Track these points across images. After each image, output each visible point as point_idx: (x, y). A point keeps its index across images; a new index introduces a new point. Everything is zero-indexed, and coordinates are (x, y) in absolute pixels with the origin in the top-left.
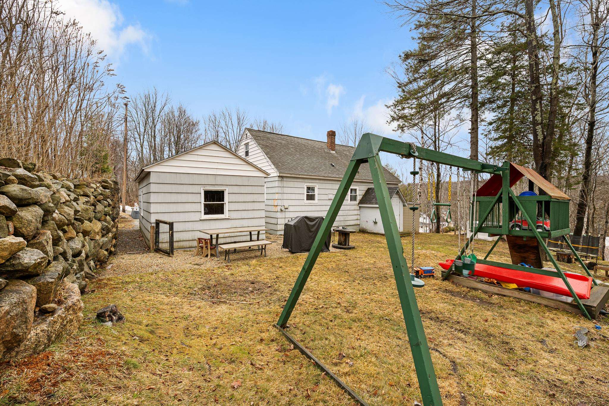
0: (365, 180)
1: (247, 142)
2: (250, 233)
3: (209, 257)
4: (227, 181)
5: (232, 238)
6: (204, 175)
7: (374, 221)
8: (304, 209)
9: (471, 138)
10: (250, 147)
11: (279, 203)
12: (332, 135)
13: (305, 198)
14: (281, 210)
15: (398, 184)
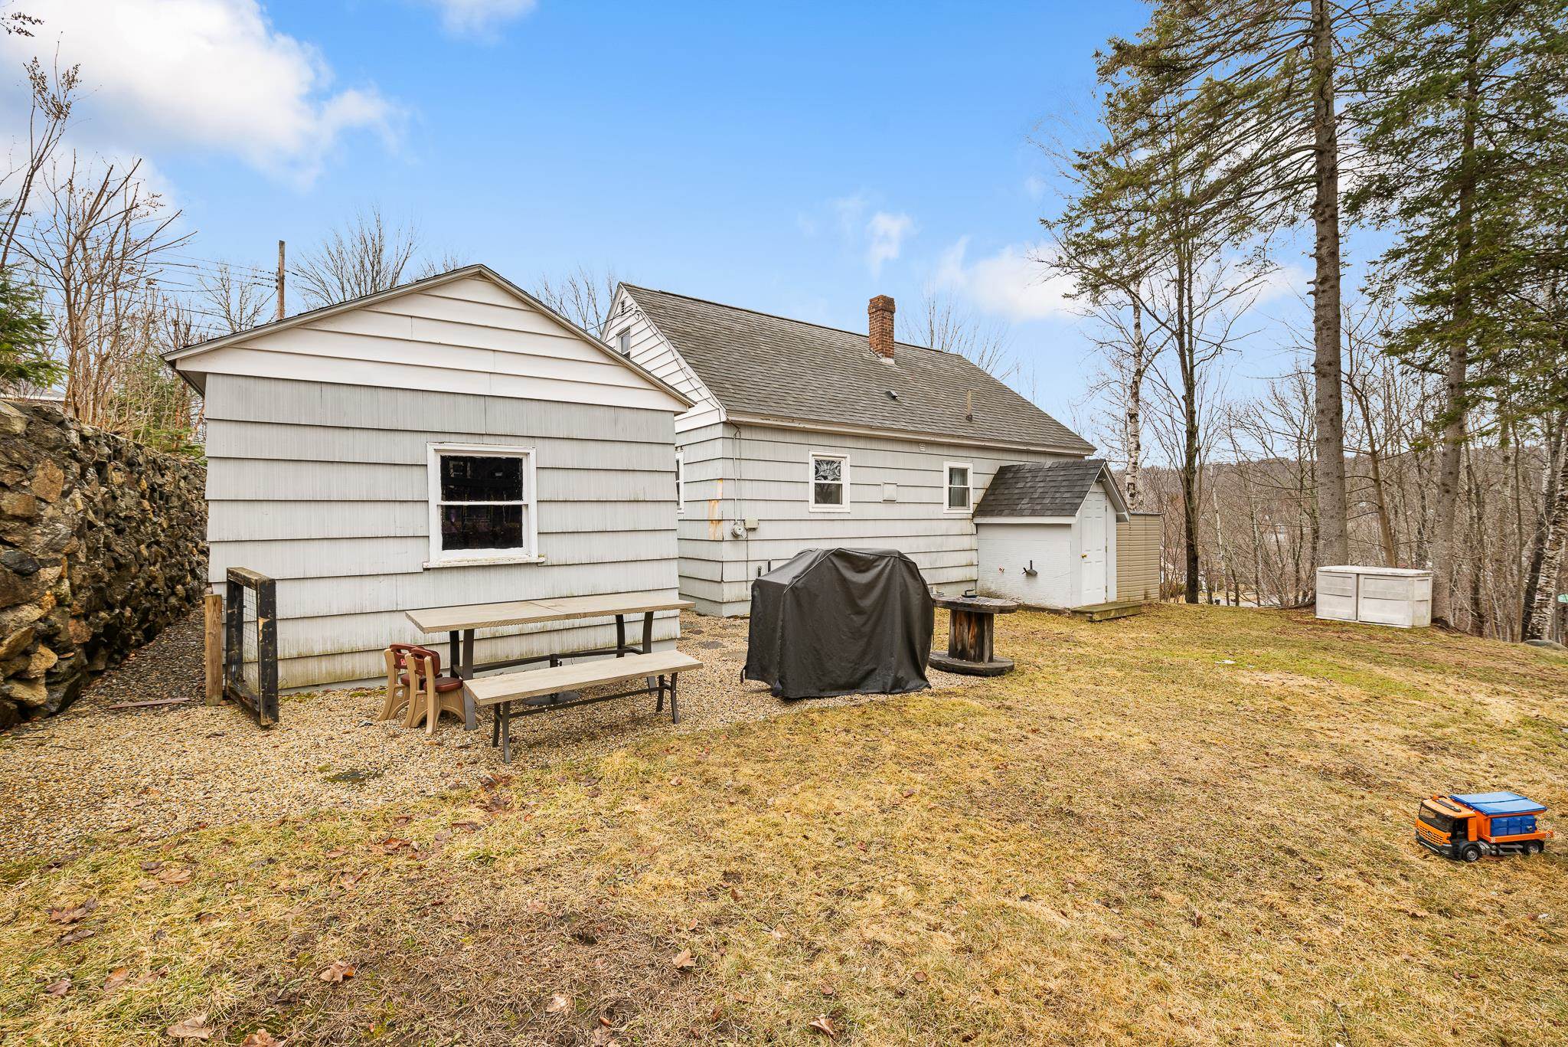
0: (991, 440)
1: (625, 325)
2: (620, 620)
3: (429, 728)
4: (534, 421)
5: (555, 637)
6: (438, 396)
7: (1028, 569)
8: (806, 530)
9: (1317, 308)
10: (633, 341)
11: (728, 510)
12: (883, 308)
13: (812, 497)
14: (735, 536)
15: (1083, 457)
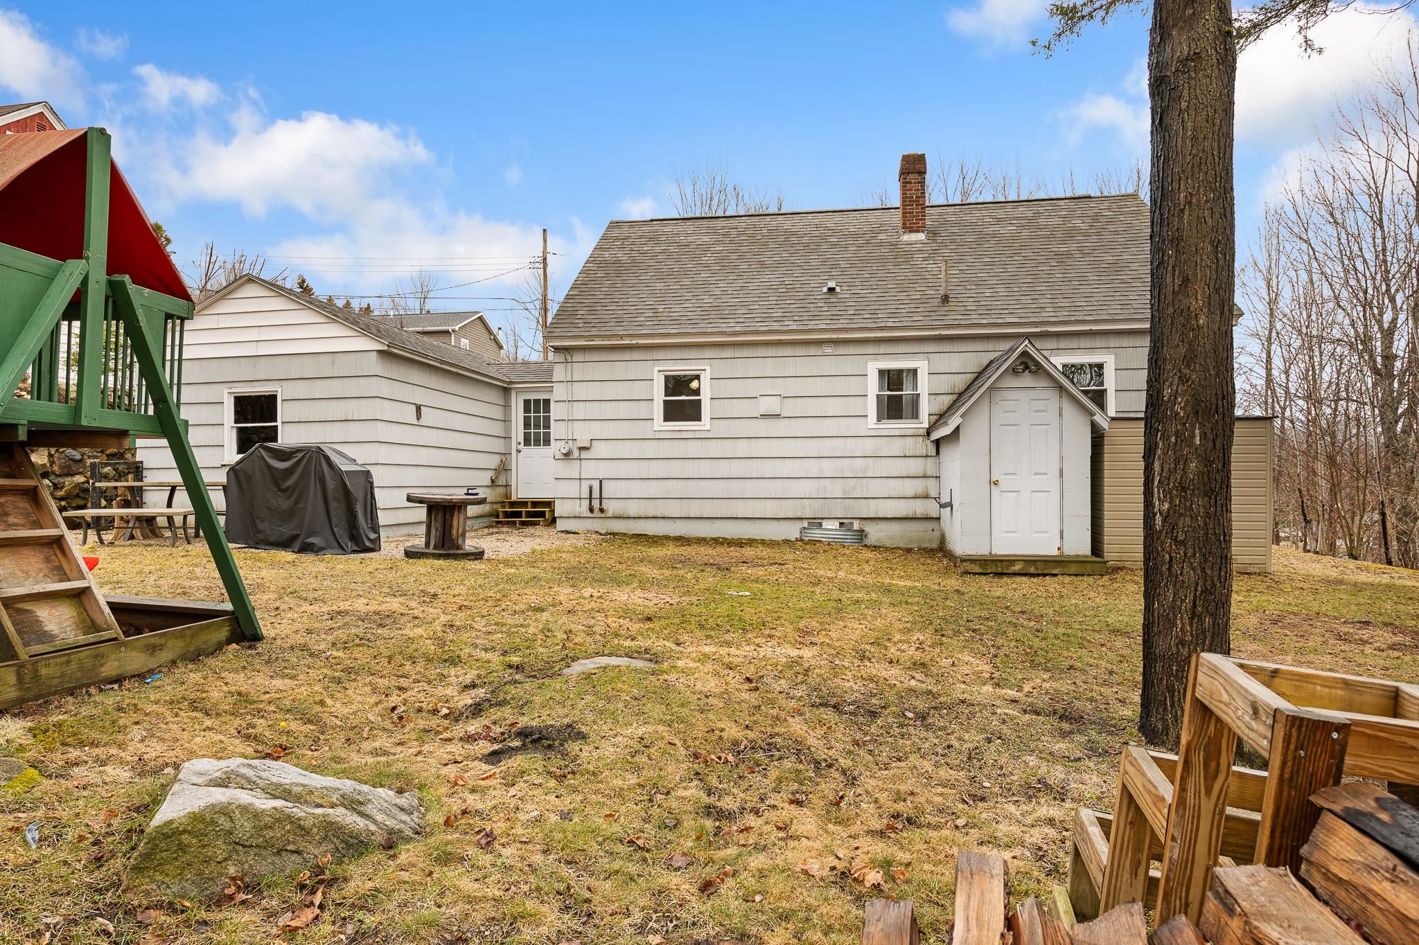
4: (282, 369)
6: (230, 360)
8: (650, 449)
12: (906, 171)
13: (660, 414)
